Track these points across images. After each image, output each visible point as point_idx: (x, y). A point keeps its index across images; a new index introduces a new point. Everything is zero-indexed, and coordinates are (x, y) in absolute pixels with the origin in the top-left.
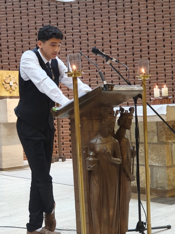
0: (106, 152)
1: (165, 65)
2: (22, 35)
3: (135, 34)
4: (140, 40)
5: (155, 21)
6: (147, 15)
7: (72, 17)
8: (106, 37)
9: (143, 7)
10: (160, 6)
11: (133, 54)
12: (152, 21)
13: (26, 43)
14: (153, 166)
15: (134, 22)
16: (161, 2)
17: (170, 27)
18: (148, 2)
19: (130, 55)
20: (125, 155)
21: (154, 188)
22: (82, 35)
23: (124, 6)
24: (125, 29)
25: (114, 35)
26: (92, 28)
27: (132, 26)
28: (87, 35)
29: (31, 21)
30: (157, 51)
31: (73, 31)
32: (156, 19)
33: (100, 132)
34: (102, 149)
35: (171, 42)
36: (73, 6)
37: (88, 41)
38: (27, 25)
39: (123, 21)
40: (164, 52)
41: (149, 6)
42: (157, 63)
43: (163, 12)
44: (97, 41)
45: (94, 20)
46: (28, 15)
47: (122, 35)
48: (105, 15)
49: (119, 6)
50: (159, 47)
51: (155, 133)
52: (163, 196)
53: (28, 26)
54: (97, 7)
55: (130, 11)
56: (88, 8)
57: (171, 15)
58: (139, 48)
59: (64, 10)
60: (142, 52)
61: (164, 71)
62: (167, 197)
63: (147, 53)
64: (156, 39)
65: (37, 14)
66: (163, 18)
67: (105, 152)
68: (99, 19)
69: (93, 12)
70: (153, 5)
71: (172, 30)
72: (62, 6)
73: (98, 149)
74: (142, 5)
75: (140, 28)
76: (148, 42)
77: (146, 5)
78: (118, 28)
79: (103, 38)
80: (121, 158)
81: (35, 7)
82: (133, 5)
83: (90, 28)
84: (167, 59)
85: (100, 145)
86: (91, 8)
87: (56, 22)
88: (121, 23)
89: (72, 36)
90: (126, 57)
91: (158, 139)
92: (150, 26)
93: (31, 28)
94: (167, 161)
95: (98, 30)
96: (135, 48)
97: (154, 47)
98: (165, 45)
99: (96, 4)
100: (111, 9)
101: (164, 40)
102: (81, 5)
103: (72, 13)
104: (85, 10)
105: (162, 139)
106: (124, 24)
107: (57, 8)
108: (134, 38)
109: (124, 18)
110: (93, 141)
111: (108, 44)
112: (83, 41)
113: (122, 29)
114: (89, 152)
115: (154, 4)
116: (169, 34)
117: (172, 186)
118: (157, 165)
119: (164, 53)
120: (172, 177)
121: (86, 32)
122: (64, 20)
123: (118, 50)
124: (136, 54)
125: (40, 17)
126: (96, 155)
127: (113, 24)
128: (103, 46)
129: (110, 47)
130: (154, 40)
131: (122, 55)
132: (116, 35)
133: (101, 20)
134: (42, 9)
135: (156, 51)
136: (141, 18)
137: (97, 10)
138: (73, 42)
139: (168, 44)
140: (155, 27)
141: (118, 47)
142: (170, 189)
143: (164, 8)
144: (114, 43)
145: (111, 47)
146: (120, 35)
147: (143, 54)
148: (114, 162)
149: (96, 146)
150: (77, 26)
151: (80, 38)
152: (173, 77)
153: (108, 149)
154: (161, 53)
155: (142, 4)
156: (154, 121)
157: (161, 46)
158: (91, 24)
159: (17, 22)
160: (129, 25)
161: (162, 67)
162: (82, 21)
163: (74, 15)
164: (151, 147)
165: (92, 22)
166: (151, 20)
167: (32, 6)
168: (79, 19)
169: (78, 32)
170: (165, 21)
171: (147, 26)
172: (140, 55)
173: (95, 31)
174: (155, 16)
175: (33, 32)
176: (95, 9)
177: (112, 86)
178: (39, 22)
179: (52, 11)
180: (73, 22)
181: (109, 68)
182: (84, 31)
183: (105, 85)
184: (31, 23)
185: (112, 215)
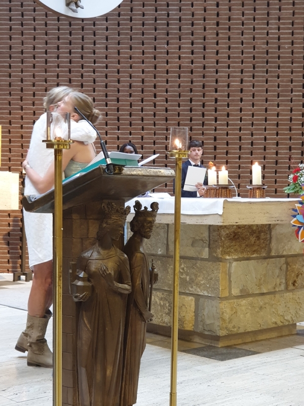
0: (106, 273)
1: (240, 131)
2: (10, 67)
3: (196, 77)
4: (204, 88)
5: (229, 59)
6: (217, 47)
7: (95, 42)
8: (149, 79)
9: (211, 34)
10: (238, 34)
11: (191, 110)
12: (224, 58)
13: (17, 80)
14: (200, 295)
15: (195, 58)
16: (241, 28)
17: (252, 69)
18: (220, 26)
19: (186, 110)
20: (138, 280)
21: (198, 331)
22: (110, 72)
23: (180, 30)
24: (180, 69)
25: (162, 77)
26: (127, 62)
27: (192, 64)
28: (118, 74)
29: (27, 43)
30: (230, 108)
31: (96, 65)
32: (231, 55)
33: (99, 240)
34: (100, 268)
35: (253, 94)
36: (97, 24)
37: (119, 83)
38: (21, 50)
39: (178, 55)
40: (241, 110)
41: (222, 33)
42: (229, 127)
43: (242, 45)
44: (134, 84)
45: (131, 50)
46: (22, 34)
47: (175, 77)
48: (149, 44)
49: (172, 29)
50: (233, 100)
51: (205, 243)
52: (212, 346)
53: (22, 53)
54: (136, 29)
55: (190, 39)
56: (123, 29)
57: (256, 50)
58: (200, 101)
59: (83, 31)
60: (205, 108)
61: (239, 141)
62: (218, 347)
63: (213, 109)
64: (228, 87)
65: (37, 33)
66: (242, 54)
67: (104, 274)
68: (139, 49)
69: (129, 37)
71: (256, 74)
72: (79, 23)
73: (93, 268)
74: (210, 31)
75: (204, 68)
76: (216, 91)
77: (215, 31)
78: (169, 65)
79: (143, 80)
80: (130, 284)
81: (34, 21)
82: (196, 29)
83: (123, 63)
84: (245, 121)
85: (97, 261)
86: (127, 29)
87: (68, 49)
88: (174, 58)
89: (93, 74)
90: (179, 114)
91: (210, 253)
92: (220, 66)
93: (26, 56)
94: (222, 289)
95: (135, 67)
96: (194, 99)
97: (224, 101)
98: (243, 98)
99: (135, 24)
100: (159, 34)
101: (242, 91)
102: (111, 24)
103: (95, 36)
104: (117, 32)
105: (216, 252)
106: (180, 59)
107: (70, 26)
108: (194, 84)
109: (180, 50)
110: (87, 254)
111: (151, 91)
112: (110, 82)
113: (176, 67)
114: (78, 272)
115: (229, 30)
116: (250, 81)
117: (227, 330)
118: (206, 294)
119: (241, 112)
120: (227, 316)
122: (81, 46)
123: (167, 102)
124: (196, 110)
125: (42, 39)
126: (90, 277)
127: (160, 58)
128: (143, 93)
129: (153, 96)
130: (226, 88)
131: (172, 110)
132: (165, 76)
133: (141, 51)
134: (46, 26)
135: (228, 107)
136: (207, 52)
137: (137, 34)
138: (94, 83)
139: (247, 98)
140: (229, 68)
141: (167, 97)
142: (224, 335)
143: (245, 38)
144: (161, 90)
145: (155, 96)
146: (172, 77)
147: (207, 111)
148: (119, 290)
149: (90, 262)
150: (102, 58)
151: (106, 78)
152: (253, 151)
153: (109, 269)
154: (237, 110)
155: (210, 29)
156: (206, 223)
157: (237, 101)
158: (126, 55)
159: (4, 43)
160: (188, 63)
161: (236, 134)
162: (111, 49)
163: (99, 39)
164: (198, 265)
165: (126, 53)
166: (223, 56)
167: (29, 20)
168: (107, 47)
169: (103, 67)
170: (244, 60)
171: (216, 65)
172: (201, 113)
173: (131, 68)
174: (229, 50)
175: (29, 62)
176: (134, 33)
177: (121, 168)
178: (40, 46)
179: (63, 29)
180: (96, 51)
181: (151, 129)
182: (114, 67)
183: (108, 165)
184: (27, 48)
185: (111, 375)
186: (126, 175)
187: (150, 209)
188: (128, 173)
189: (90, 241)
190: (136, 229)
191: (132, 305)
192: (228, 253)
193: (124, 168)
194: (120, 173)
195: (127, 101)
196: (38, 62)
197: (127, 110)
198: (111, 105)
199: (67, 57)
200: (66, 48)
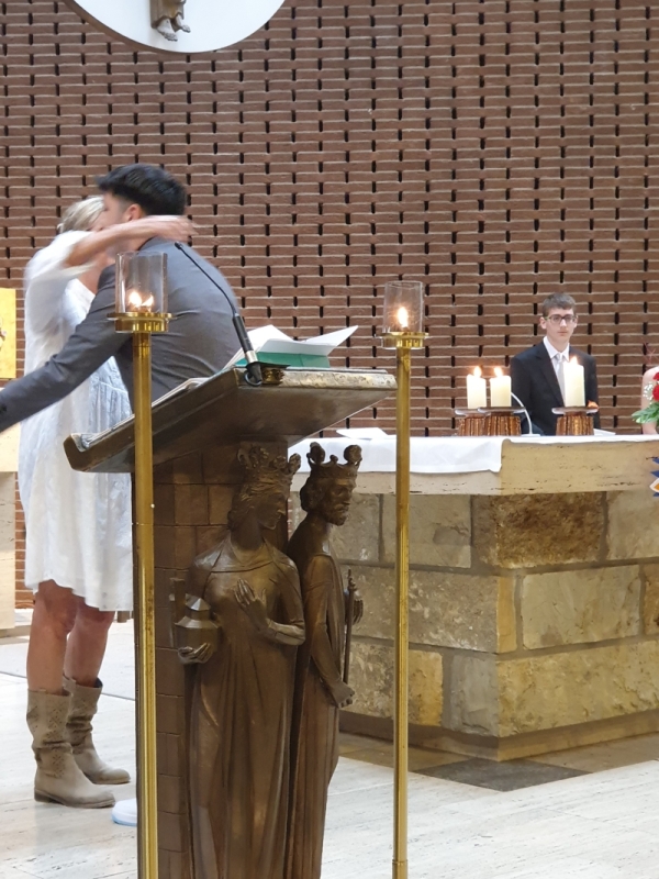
0: (249, 600)
1: (535, 292)
2: (32, 162)
3: (436, 176)
4: (454, 199)
5: (508, 136)
6: (482, 111)
7: (215, 105)
8: (335, 183)
9: (468, 82)
10: (527, 81)
11: (427, 249)
12: (498, 133)
13: (47, 190)
14: (453, 649)
15: (435, 135)
16: (534, 69)
17: (559, 158)
18: (486, 66)
19: (416, 249)
20: (319, 616)
21: (452, 727)
22: (249, 169)
23: (400, 76)
24: (401, 158)
25: (362, 178)
26: (286, 148)
27: (428, 148)
28: (268, 172)
29: (68, 111)
30: (511, 242)
31: (219, 154)
32: (512, 128)
33: (233, 530)
34: (236, 589)
35: (563, 212)
36: (220, 65)
37: (269, 193)
38: (54, 126)
39: (396, 130)
40: (536, 247)
41: (492, 80)
42: (510, 284)
43: (537, 105)
44: (302, 194)
45: (294, 120)
46: (58, 91)
47: (391, 177)
48: (334, 106)
49: (383, 73)
50: (518, 226)
51: (463, 534)
52: (482, 759)
53: (58, 131)
54: (305, 75)
55: (421, 93)
56: (275, 76)
57: (567, 116)
58: (446, 228)
59: (189, 81)
60: (458, 243)
61: (532, 314)
62: (495, 762)
63: (475, 245)
64: (508, 197)
65: (90, 88)
66: (537, 125)
67: (244, 602)
68: (312, 119)
69: (290, 92)
70: (505, 76)
71: (566, 168)
72: (179, 65)
73: (221, 590)
74: (466, 77)
75: (455, 155)
76: (481, 206)
77: (477, 77)
78: (377, 151)
79: (321, 185)
80: (303, 624)
81: (84, 63)
82: (435, 72)
83: (278, 148)
84: (545, 270)
85: (229, 574)
86: (284, 75)
87: (156, 121)
88: (389, 136)
89: (212, 174)
90: (400, 257)
91: (475, 557)
92: (489, 151)
93: (67, 139)
94: (501, 636)
95: (304, 158)
96: (433, 225)
97: (500, 227)
98: (541, 221)
99: (302, 65)
100: (355, 84)
101: (537, 204)
102: (249, 66)
103: (214, 91)
104: (263, 81)
105: (487, 555)
106: (400, 138)
107: (161, 72)
108: (433, 192)
109: (400, 118)
110: (207, 561)
111: (338, 209)
112: (251, 192)
113: (392, 156)
114: (188, 600)
115: (508, 74)
116: (555, 184)
117: (516, 724)
118: (467, 647)
119: (536, 250)
120: (515, 693)
121: (261, 161)
122: (185, 113)
123: (374, 233)
124: (437, 249)
125: (100, 100)
126: (215, 609)
127: (358, 136)
128: (321, 213)
129: (344, 220)
130: (504, 200)
131: (385, 250)
132: (370, 176)
133: (317, 122)
134: (109, 72)
135: (508, 240)
136: (459, 122)
137: (305, 86)
138: (216, 193)
139: (550, 219)
140: (508, 156)
141: (373, 221)
142: (507, 735)
143: (542, 91)
144: (360, 206)
145: (348, 219)
146: (383, 177)
147: (462, 249)
148: (277, 638)
149: (215, 578)
150: (231, 139)
151: (242, 182)
153: (256, 593)
154: (526, 247)
155: (466, 71)
156: (464, 492)
157: (527, 226)
158: (283, 133)
159: (18, 112)
160: (417, 145)
161: (527, 299)
162: (251, 120)
163: (224, 98)
164: (448, 583)
165: (284, 127)
166: (495, 128)
167: (73, 59)
168: (241, 114)
169: (233, 160)
170: (542, 138)
171: (480, 149)
172: (448, 254)
173: (295, 160)
175: (74, 151)
176: (299, 83)
177: (278, 371)
178: (98, 116)
179: (146, 79)
180: (219, 124)
181: (340, 291)
182: (257, 158)
183: (250, 366)
184: (69, 121)
185: (263, 823)
186: (290, 387)
187: (342, 461)
188: (295, 382)
189: (213, 531)
190: (312, 504)
191: (307, 670)
192: (514, 557)
193: (286, 373)
194: (276, 383)
195: (288, 231)
196: (93, 150)
197: (288, 251)
198: (253, 242)
199: (154, 139)
200: (154, 119)
